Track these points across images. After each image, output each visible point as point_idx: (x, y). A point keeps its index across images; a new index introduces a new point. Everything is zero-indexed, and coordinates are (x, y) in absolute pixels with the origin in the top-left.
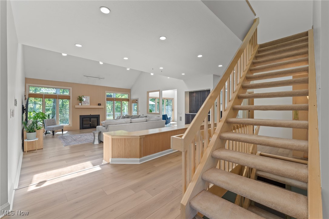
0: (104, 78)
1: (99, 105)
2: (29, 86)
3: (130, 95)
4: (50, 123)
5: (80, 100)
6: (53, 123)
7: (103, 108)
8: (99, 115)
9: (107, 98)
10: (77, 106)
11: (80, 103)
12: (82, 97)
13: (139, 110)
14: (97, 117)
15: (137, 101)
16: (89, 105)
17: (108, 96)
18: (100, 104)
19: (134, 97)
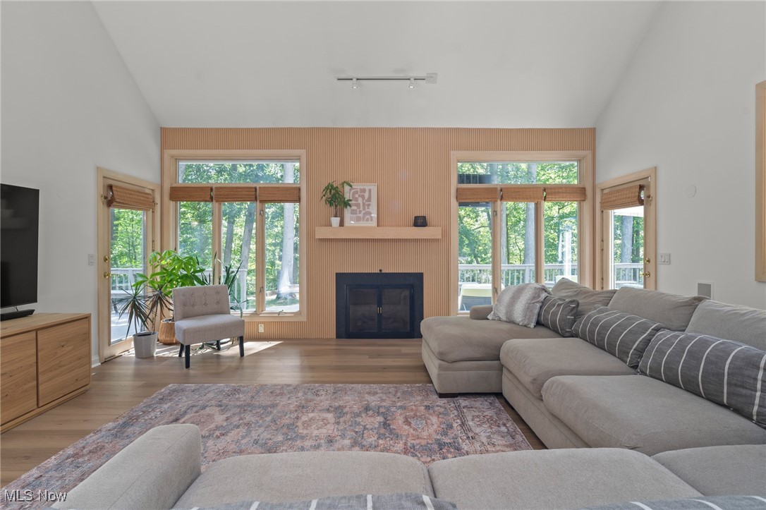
0: (431, 78)
1: (420, 222)
2: (177, 159)
3: (590, 166)
4: (206, 304)
5: (336, 200)
6: (218, 303)
7: (437, 240)
8: (421, 274)
9: (457, 190)
10: (322, 233)
11: (336, 216)
12: (347, 188)
13: (662, 250)
14: (412, 285)
15: (641, 187)
16: (374, 224)
17: (464, 178)
18: (424, 218)
19: (615, 172)
